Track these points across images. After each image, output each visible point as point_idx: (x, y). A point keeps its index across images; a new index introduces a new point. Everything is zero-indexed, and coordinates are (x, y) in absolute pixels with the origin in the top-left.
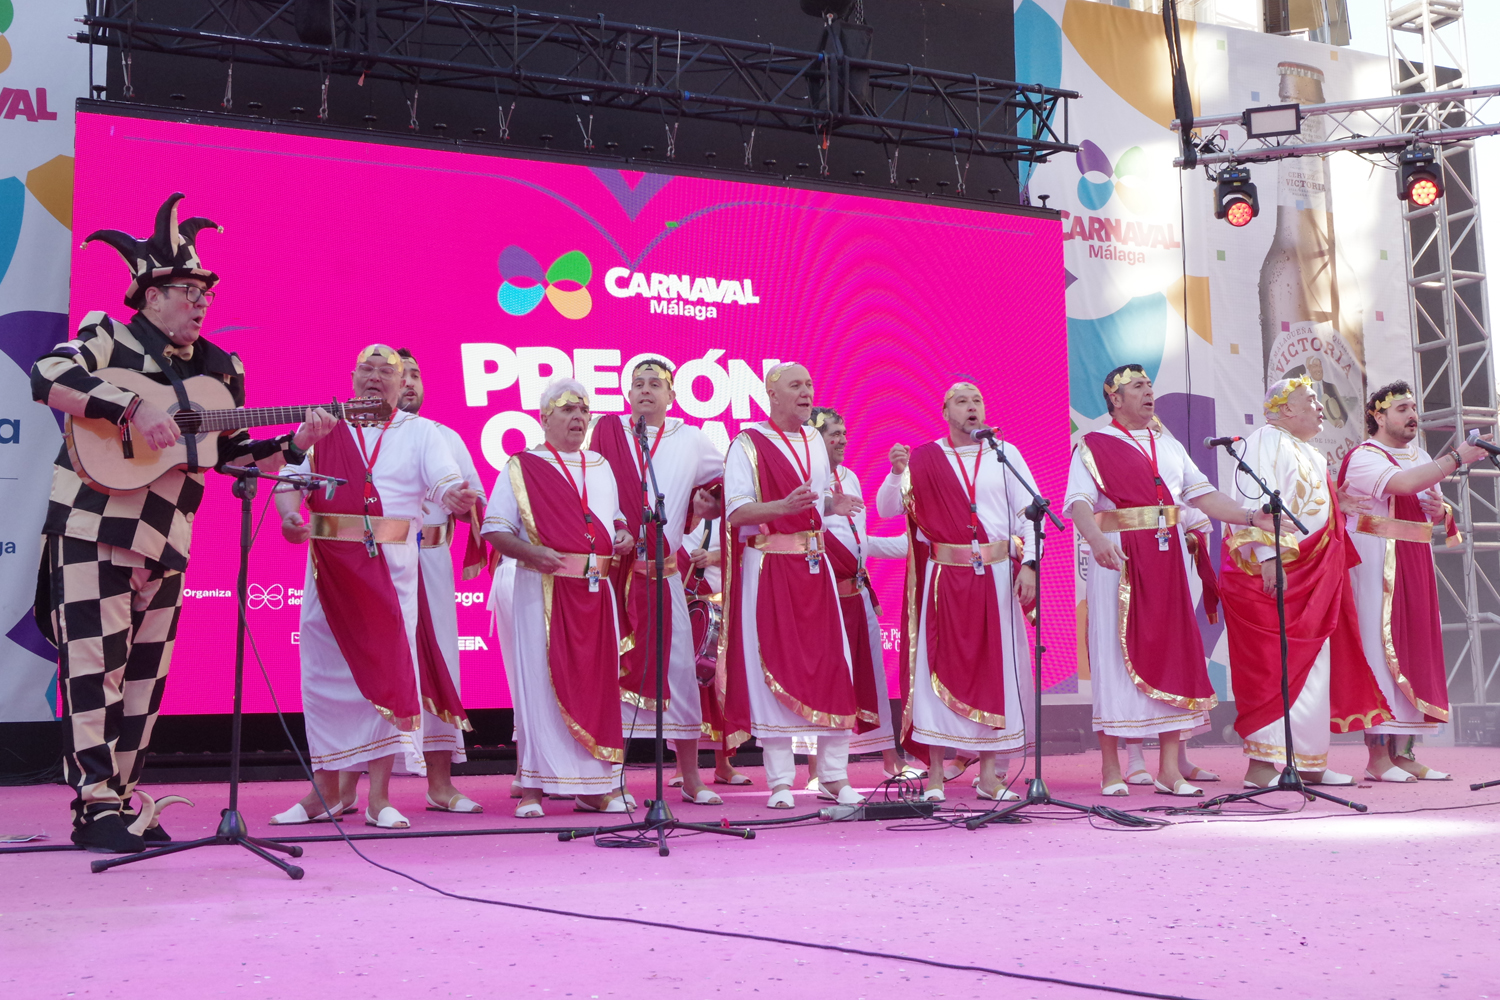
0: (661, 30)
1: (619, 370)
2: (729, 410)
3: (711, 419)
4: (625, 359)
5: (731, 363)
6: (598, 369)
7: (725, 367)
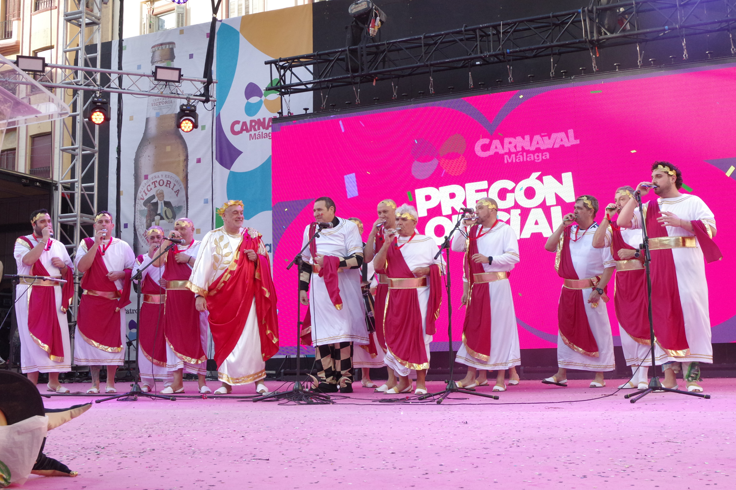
0: (492, 24)
1: (487, 190)
2: (544, 201)
3: (534, 208)
4: (489, 185)
5: (544, 178)
6: (477, 191)
7: (542, 181)
